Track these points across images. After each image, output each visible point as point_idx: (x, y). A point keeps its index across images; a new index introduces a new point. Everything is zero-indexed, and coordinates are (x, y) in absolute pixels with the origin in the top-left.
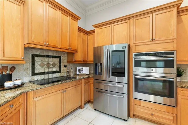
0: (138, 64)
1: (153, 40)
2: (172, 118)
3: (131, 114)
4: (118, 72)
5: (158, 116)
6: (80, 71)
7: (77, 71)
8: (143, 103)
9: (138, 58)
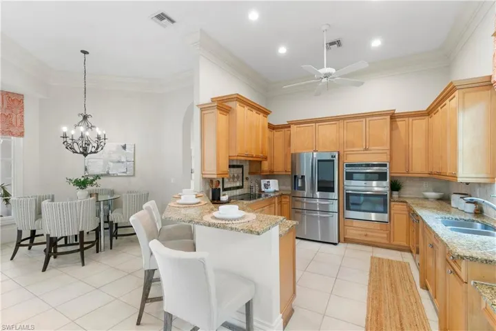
0: (350, 176)
1: (366, 149)
2: (385, 236)
3: (342, 239)
4: (326, 187)
5: (373, 236)
6: (267, 186)
7: (263, 186)
8: (356, 223)
9: (350, 170)
